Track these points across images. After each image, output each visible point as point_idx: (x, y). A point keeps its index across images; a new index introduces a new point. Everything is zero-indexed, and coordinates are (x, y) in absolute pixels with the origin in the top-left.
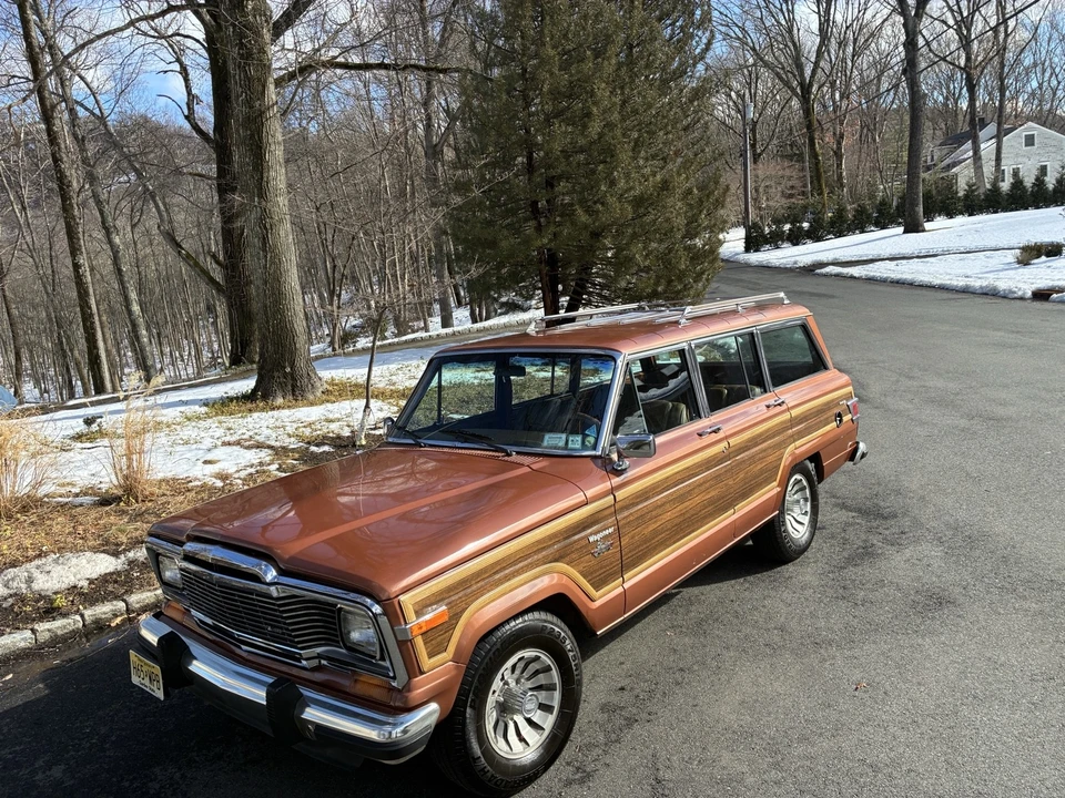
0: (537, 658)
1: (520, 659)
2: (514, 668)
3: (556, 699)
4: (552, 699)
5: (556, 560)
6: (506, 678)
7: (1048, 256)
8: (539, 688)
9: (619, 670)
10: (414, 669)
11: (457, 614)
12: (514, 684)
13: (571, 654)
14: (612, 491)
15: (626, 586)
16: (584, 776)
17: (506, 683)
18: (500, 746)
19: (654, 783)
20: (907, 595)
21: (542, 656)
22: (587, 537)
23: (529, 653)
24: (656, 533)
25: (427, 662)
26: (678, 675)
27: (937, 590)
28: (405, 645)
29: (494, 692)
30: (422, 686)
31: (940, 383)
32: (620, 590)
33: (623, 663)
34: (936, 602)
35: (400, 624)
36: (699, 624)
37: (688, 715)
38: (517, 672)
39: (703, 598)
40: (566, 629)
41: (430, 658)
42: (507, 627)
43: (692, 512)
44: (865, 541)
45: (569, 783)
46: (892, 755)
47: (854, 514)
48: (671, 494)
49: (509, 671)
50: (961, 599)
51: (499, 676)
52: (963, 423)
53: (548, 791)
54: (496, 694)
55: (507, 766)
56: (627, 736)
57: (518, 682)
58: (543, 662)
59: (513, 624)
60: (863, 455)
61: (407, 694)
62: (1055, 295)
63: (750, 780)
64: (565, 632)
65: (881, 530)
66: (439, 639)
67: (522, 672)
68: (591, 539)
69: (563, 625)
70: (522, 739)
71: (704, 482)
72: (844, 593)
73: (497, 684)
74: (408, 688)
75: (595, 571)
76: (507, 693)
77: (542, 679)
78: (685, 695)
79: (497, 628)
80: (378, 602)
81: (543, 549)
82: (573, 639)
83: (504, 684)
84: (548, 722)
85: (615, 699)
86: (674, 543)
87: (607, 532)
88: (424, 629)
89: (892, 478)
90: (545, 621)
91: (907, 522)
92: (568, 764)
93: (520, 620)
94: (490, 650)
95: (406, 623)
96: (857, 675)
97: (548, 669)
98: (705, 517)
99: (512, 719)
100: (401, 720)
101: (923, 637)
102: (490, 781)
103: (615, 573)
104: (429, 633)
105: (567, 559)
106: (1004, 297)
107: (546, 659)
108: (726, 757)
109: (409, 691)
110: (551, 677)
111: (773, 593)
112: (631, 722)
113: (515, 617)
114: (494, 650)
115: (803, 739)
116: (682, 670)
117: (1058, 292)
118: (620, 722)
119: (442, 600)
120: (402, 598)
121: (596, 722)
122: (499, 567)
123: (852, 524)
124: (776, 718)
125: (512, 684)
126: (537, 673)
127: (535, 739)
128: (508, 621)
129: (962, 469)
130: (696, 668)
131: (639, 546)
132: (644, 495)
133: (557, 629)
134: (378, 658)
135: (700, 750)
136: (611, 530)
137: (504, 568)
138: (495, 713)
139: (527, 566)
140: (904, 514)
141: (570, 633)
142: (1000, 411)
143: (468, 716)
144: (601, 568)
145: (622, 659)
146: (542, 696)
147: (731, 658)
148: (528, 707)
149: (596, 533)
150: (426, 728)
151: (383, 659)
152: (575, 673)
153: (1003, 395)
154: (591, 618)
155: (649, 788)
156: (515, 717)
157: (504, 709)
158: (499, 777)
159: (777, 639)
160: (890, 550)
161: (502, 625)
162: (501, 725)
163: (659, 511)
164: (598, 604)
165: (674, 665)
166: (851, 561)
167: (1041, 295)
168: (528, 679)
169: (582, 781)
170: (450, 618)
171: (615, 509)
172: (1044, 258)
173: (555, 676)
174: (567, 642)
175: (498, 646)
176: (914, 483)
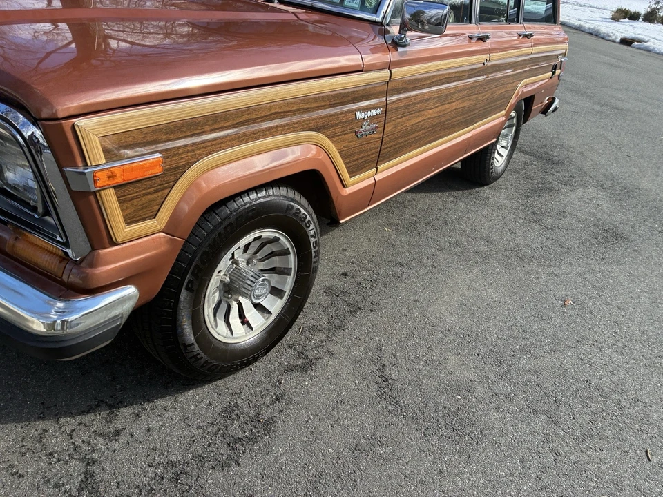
0: (276, 240)
1: (256, 239)
2: (247, 247)
3: (288, 284)
4: (284, 283)
5: (317, 129)
6: (235, 257)
7: (630, 19)
8: (272, 270)
9: (341, 256)
10: (99, 236)
11: (178, 168)
12: (244, 264)
13: (312, 240)
14: (390, 65)
15: (379, 177)
16: (307, 364)
17: (235, 262)
18: (219, 331)
19: (380, 381)
20: (587, 226)
21: (282, 239)
22: (354, 112)
23: (267, 233)
24: (416, 128)
25: (121, 229)
26: (397, 269)
27: (611, 227)
28: (85, 200)
29: (220, 271)
30: (112, 262)
31: (574, 80)
32: (371, 181)
33: (346, 250)
34: (611, 236)
35: (76, 166)
36: (414, 225)
37: (410, 310)
38: (251, 251)
39: (415, 203)
40: (312, 212)
41: (128, 224)
42: (246, 199)
43: (447, 117)
44: (543, 178)
45: (290, 369)
46: (615, 378)
47: (530, 157)
48: (437, 91)
49: (241, 251)
50: (633, 237)
51: (229, 255)
52: (597, 107)
53: (267, 376)
54: (222, 274)
55: (225, 351)
56: (351, 324)
57: (249, 262)
58: (282, 245)
59: (253, 196)
60: (556, 109)
61: (89, 271)
62: (636, 43)
63: (480, 390)
64: (311, 215)
65: (553, 171)
66: (145, 199)
67: (256, 252)
68: (359, 115)
69: (309, 208)
70: (244, 321)
71: (464, 90)
72: (534, 218)
73: (224, 264)
74: (90, 260)
75: (355, 154)
76: (235, 273)
77: (276, 262)
78: (406, 289)
79: (233, 198)
80: (35, 122)
81: (306, 110)
82: (317, 224)
83: (233, 263)
84: (275, 306)
85: (338, 283)
86: (426, 144)
87: (375, 112)
88: (119, 180)
89: (555, 136)
90: (292, 200)
91: (572, 169)
92: (290, 347)
93: (264, 193)
94: (220, 223)
95: (86, 166)
96: (561, 293)
97: (285, 253)
98: (453, 127)
99: (236, 300)
100: (78, 305)
101: (610, 264)
102: (203, 366)
103: (371, 161)
104: (129, 187)
105: (330, 131)
106: (603, 38)
107: (286, 242)
108: (453, 361)
109: (92, 265)
110: (287, 262)
111: (474, 208)
112: (354, 309)
113: (257, 189)
114: (226, 223)
115: (524, 350)
116: (400, 264)
117: (637, 42)
118: (343, 308)
119: (156, 142)
120: (79, 122)
121: (319, 304)
122: (245, 118)
123: (531, 164)
124: (495, 325)
125: (243, 264)
126: (272, 254)
127: (259, 323)
128: (247, 192)
129: (606, 138)
130: (413, 264)
131: (398, 138)
132: (415, 84)
133: (303, 211)
134: (40, 210)
135: (425, 349)
136: (379, 111)
137: (252, 121)
138: (217, 295)
139: (282, 126)
140: (570, 163)
141: (315, 217)
142: (620, 105)
143: (182, 298)
144: (361, 152)
145: (345, 246)
146: (275, 279)
147: (445, 259)
148: (258, 292)
149: (365, 109)
150: (114, 319)
151: (47, 213)
152: (314, 260)
153: (619, 95)
154: (339, 204)
155: (376, 386)
156: (241, 299)
157: (228, 289)
158: (213, 362)
159: (484, 248)
160: (565, 189)
161: (240, 195)
162: (224, 306)
163: (424, 105)
164: (348, 191)
165: (393, 259)
166: (534, 192)
167: (627, 42)
168: (261, 260)
169: (304, 369)
170: (166, 171)
171: (389, 88)
172: (627, 20)
173: (292, 260)
174: (312, 227)
175: (232, 219)
176: (573, 142)
